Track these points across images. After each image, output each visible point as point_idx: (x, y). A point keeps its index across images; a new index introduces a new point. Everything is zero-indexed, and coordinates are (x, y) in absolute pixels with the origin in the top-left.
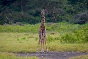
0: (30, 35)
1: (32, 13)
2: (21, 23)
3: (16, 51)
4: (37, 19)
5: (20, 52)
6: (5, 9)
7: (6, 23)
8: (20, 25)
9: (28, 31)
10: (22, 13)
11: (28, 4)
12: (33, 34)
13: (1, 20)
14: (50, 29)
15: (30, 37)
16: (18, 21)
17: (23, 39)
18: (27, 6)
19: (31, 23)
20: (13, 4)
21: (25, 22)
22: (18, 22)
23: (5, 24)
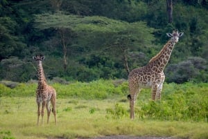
0: (81, 102)
1: (85, 59)
2: (62, 79)
3: (51, 133)
5: (60, 136)
6: (31, 52)
7: (34, 79)
8: (61, 82)
9: (76, 94)
10: (65, 59)
11: (77, 43)
12: (85, 101)
13: (24, 72)
14: (120, 91)
15: (79, 108)
16: (56, 76)
17: (66, 110)
18: (74, 45)
20: (48, 42)
21: (71, 77)
23: (32, 80)
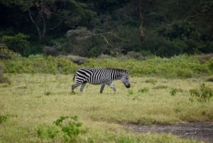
4: (175, 46)
19: (161, 55)
22: (132, 52)
